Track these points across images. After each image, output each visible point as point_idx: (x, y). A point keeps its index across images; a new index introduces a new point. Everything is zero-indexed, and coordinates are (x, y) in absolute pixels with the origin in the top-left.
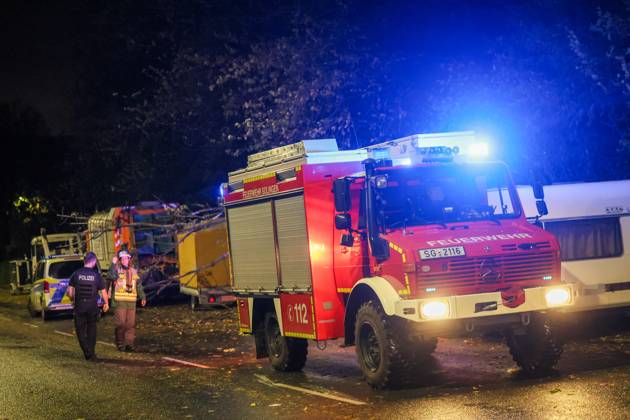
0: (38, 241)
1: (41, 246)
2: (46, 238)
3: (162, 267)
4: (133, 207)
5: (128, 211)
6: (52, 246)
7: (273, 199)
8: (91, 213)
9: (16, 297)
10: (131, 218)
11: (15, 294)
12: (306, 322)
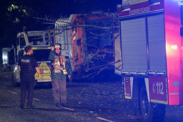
0: (21, 35)
1: (24, 38)
2: (26, 33)
3: (104, 56)
4: (85, 15)
5: (82, 17)
6: (31, 39)
7: (146, 16)
8: (57, 17)
9: (6, 73)
10: (84, 22)
11: (5, 71)
12: (162, 93)
